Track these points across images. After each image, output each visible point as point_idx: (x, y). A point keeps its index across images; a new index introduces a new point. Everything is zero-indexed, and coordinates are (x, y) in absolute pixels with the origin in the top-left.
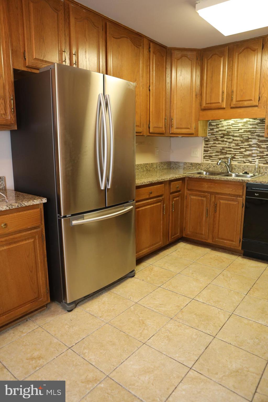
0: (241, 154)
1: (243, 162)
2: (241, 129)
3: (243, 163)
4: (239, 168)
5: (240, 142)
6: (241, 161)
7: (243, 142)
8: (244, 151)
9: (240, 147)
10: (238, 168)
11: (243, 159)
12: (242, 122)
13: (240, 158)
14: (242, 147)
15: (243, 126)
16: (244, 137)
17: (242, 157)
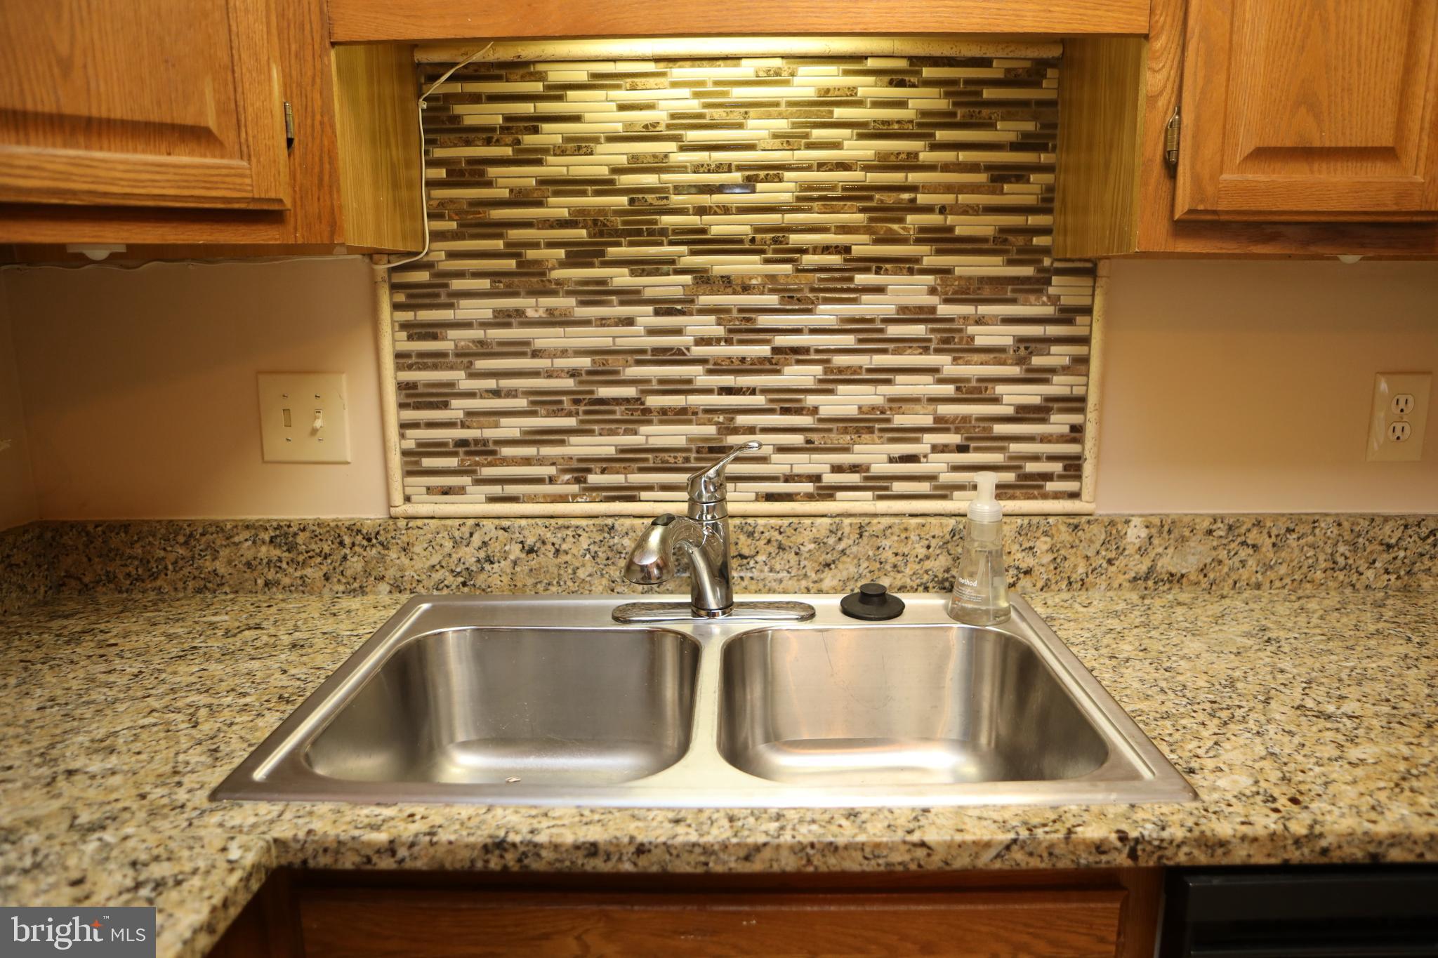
0: (785, 411)
1: (809, 487)
2: (775, 171)
3: (810, 497)
4: (781, 547)
5: (772, 300)
6: (788, 479)
7: (794, 300)
8: (809, 383)
9: (776, 350)
10: (772, 549)
11: (803, 463)
12: (777, 104)
13: (782, 449)
14: (795, 350)
15: (787, 140)
16: (803, 251)
17: (798, 439)
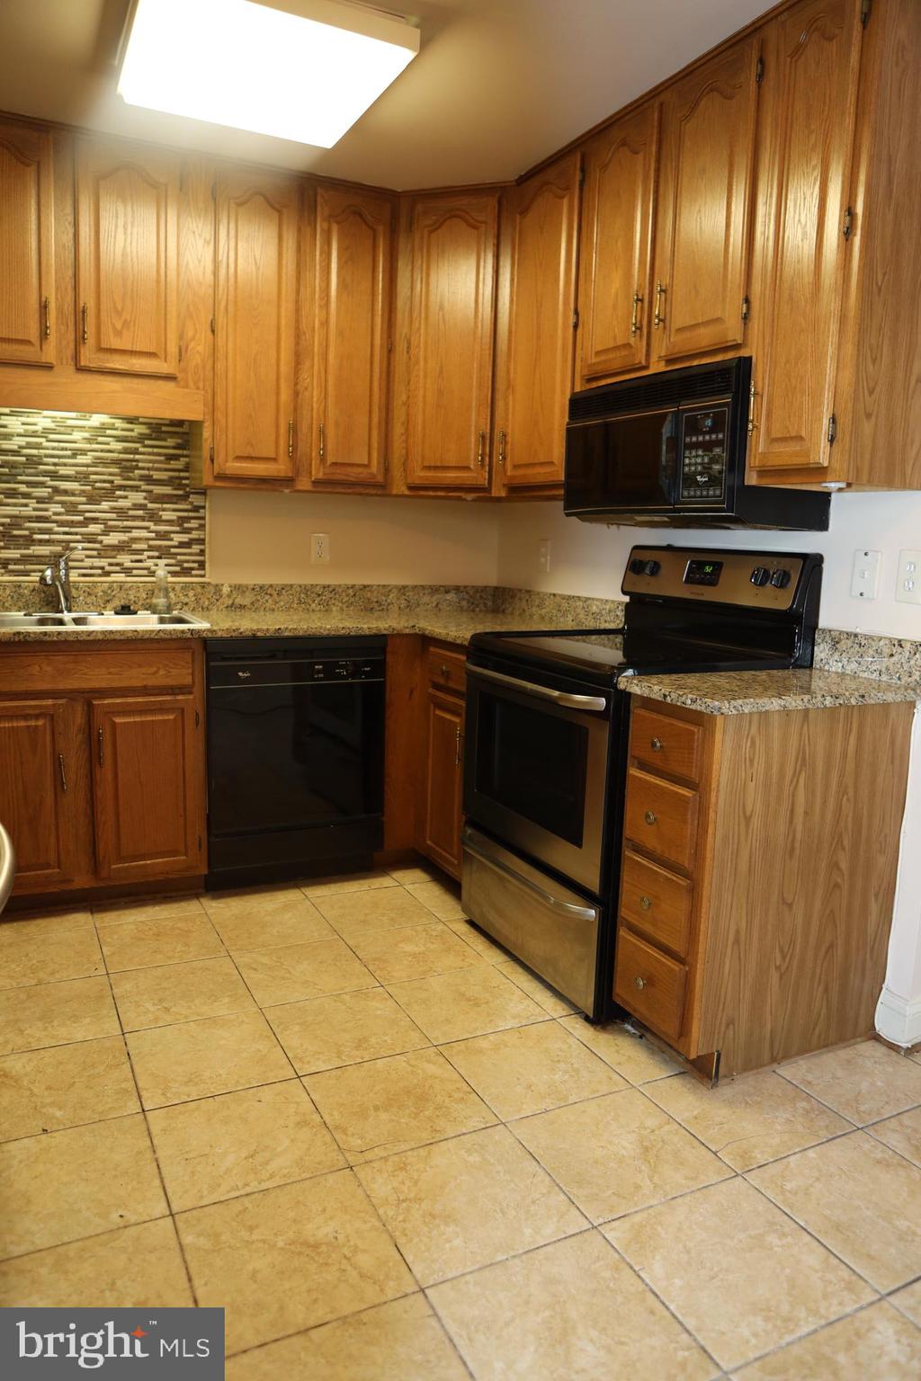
0: (89, 542)
1: (100, 571)
2: (84, 452)
3: (100, 575)
4: (89, 594)
5: (84, 499)
6: (91, 568)
7: (92, 500)
8: (99, 531)
9: (85, 518)
10: (86, 594)
11: (97, 562)
12: (84, 427)
13: (88, 557)
14: (93, 519)
15: (88, 440)
16: (96, 482)
17: (95, 553)
